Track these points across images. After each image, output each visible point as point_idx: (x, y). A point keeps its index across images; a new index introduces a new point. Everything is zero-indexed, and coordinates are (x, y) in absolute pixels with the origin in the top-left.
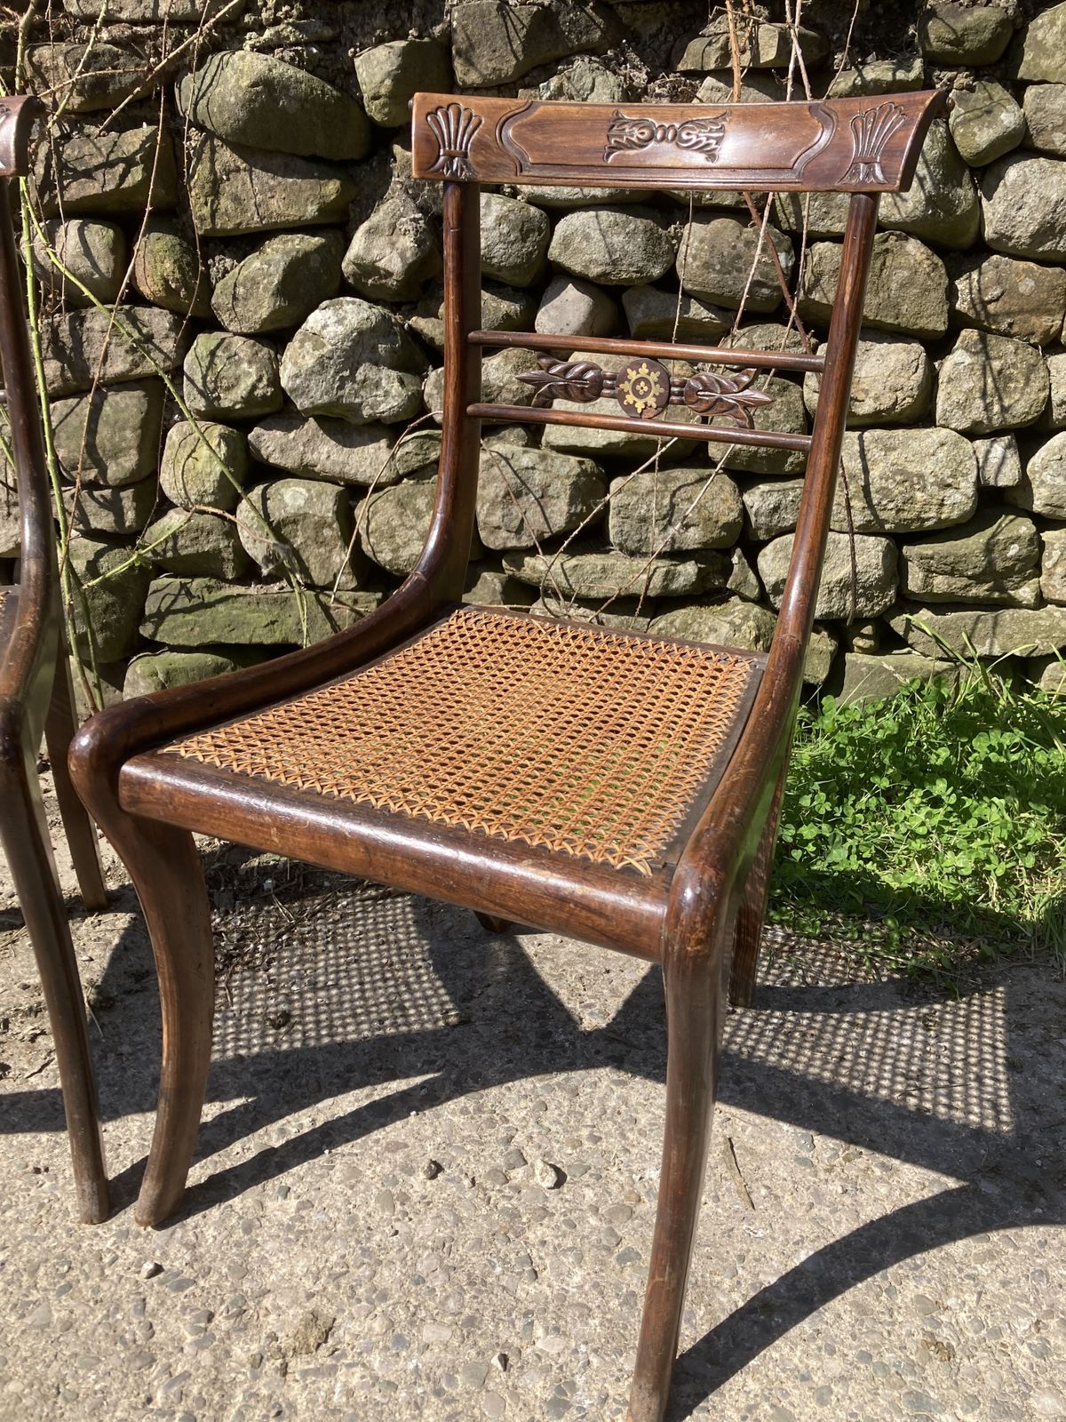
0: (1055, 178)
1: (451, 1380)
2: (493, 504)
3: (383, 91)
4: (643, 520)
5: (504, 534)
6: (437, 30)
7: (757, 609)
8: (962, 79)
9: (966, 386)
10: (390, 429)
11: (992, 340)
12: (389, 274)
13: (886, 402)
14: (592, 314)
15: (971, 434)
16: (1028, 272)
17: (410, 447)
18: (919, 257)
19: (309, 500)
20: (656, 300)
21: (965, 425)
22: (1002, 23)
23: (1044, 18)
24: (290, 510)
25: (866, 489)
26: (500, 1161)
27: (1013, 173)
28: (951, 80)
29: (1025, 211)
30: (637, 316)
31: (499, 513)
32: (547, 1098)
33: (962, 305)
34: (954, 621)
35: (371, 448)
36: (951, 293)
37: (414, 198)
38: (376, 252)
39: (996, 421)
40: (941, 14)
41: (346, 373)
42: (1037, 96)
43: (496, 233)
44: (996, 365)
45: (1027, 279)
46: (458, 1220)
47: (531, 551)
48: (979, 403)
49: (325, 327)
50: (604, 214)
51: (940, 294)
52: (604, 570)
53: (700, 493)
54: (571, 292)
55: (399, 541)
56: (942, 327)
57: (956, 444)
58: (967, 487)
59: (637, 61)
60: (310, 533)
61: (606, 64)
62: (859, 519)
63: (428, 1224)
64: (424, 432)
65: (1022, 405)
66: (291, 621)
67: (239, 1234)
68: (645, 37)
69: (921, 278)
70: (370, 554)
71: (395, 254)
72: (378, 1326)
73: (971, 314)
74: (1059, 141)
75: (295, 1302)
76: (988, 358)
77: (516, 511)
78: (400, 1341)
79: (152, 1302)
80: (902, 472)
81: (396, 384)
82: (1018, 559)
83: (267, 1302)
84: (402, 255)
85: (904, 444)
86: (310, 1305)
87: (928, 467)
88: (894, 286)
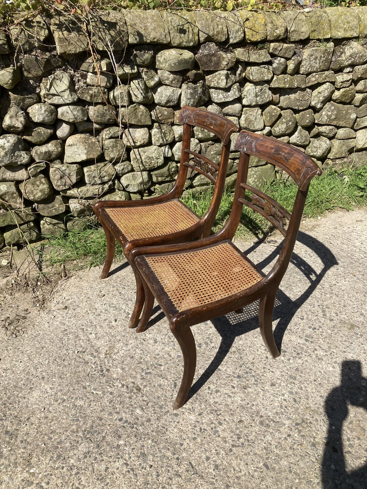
0: (168, 91)
1: (138, 346)
2: (58, 180)
3: (9, 83)
4: (94, 177)
5: (62, 187)
6: (19, 64)
7: (123, 192)
8: (145, 70)
9: (158, 136)
10: (26, 166)
11: (161, 125)
12: (19, 128)
13: (142, 142)
14: (70, 129)
15: (160, 146)
16: (166, 110)
17: (32, 170)
18: (143, 109)
19: (8, 188)
20: (86, 124)
21: (159, 144)
22: (151, 58)
23: (159, 55)
24: (4, 192)
25: (142, 162)
26: (126, 315)
27: (159, 90)
28: (143, 70)
29: (163, 98)
30: (81, 128)
31: (59, 182)
32: (127, 303)
33: (153, 118)
34: (164, 186)
35: (21, 171)
36: (151, 116)
37: (18, 106)
38: (14, 123)
39: (165, 143)
40: (139, 56)
41: (13, 155)
42: (161, 73)
43: (45, 115)
44: (163, 131)
45: (166, 111)
46: (125, 326)
47: (69, 189)
48: (161, 140)
49: (4, 144)
50: (70, 106)
51: (148, 117)
52: (87, 190)
53: (106, 168)
54: (64, 125)
55: (34, 193)
56: (151, 124)
57: (158, 149)
58: (162, 158)
59: (70, 68)
60: (10, 196)
61: (64, 70)
62: (142, 169)
63: (120, 328)
64: (35, 165)
65: (169, 138)
66: (8, 219)
67: (88, 342)
68: (70, 61)
69: (144, 114)
70: (27, 198)
71: (19, 123)
72: (122, 344)
73: (156, 120)
74: (167, 82)
75: (105, 347)
76: (161, 130)
77: (64, 181)
78: (127, 345)
79: (81, 356)
80: (148, 157)
81: (26, 155)
82: (174, 171)
83: (100, 349)
84: (21, 122)
85: (148, 150)
86: (109, 346)
87: (154, 155)
88: (139, 116)
